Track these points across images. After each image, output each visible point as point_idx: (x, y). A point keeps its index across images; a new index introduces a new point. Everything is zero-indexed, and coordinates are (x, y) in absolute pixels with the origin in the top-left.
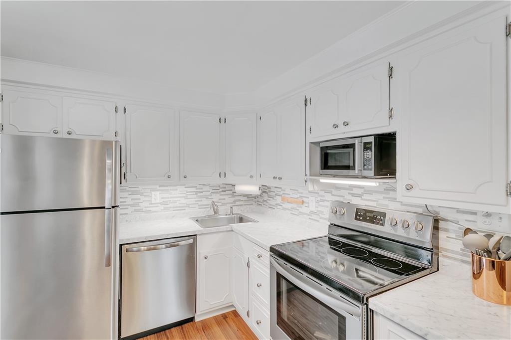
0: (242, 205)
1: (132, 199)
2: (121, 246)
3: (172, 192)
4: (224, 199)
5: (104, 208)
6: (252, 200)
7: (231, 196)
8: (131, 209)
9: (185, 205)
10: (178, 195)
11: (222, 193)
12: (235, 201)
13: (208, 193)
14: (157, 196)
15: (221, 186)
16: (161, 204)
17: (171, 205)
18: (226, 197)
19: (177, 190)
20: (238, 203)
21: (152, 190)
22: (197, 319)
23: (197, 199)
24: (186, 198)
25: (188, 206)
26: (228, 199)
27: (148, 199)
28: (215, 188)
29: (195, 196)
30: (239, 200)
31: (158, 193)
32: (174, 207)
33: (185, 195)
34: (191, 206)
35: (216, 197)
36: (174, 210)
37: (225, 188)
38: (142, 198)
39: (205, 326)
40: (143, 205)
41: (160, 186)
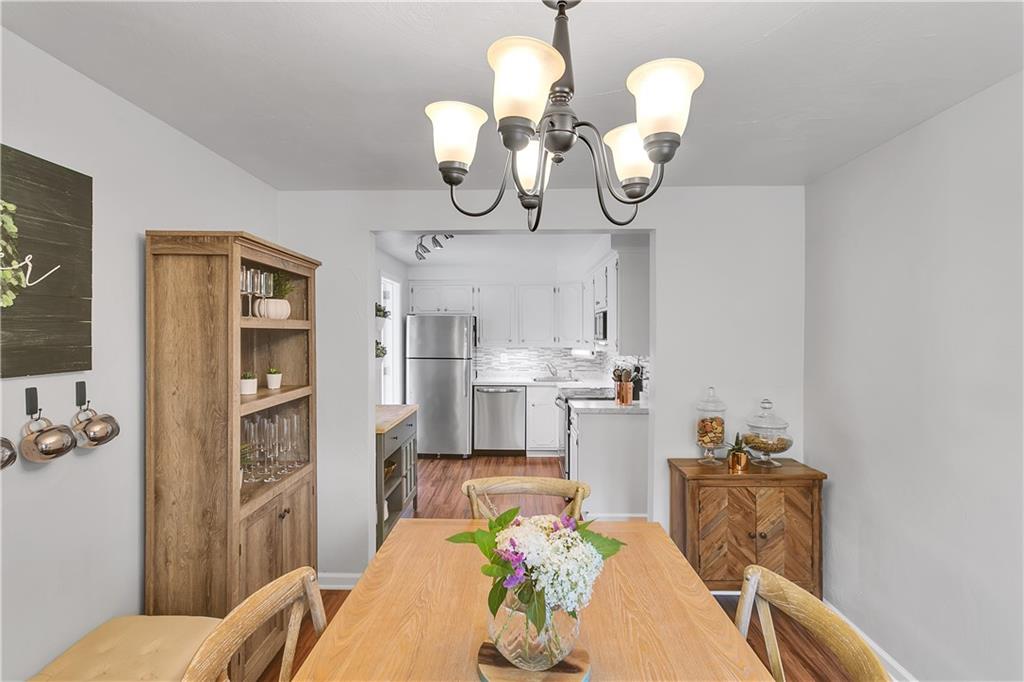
1: (486, 359)
2: (473, 386)
3: (516, 354)
4: (566, 363)
5: (462, 359)
7: (573, 361)
8: (485, 367)
9: (528, 366)
10: (523, 357)
11: (564, 357)
12: (576, 366)
14: (505, 357)
15: (563, 351)
16: (509, 364)
17: (516, 365)
18: (568, 362)
20: (580, 368)
21: (501, 352)
22: (528, 455)
24: (529, 360)
25: (532, 367)
26: (570, 364)
27: (498, 359)
28: (556, 352)
29: (537, 359)
30: (580, 366)
31: (505, 354)
32: (518, 368)
33: (528, 357)
34: (534, 368)
35: (557, 361)
36: (518, 370)
38: (494, 359)
39: (534, 463)
40: (494, 364)
41: (508, 349)
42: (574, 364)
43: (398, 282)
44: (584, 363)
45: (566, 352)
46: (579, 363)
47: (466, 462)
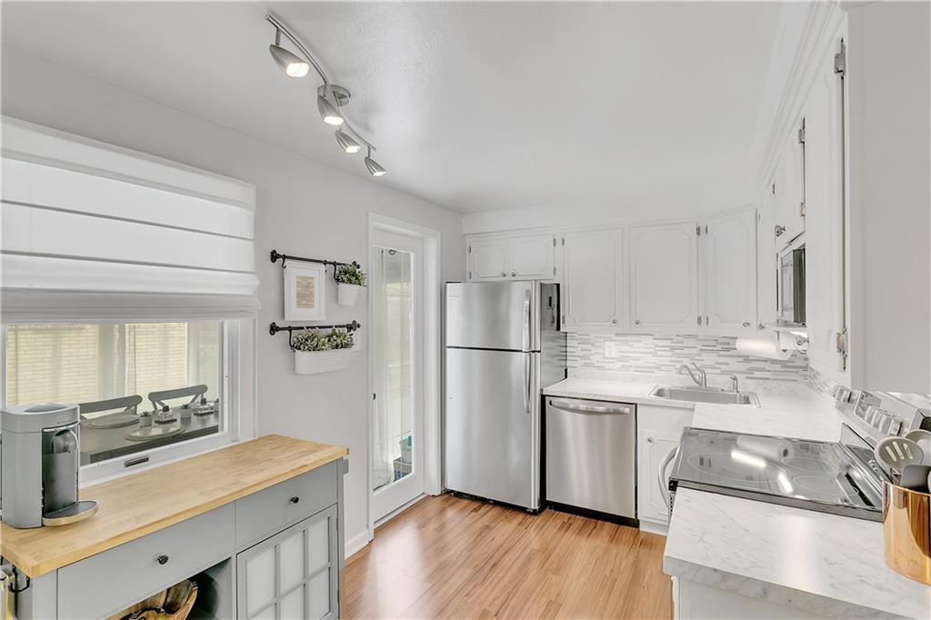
0: (768, 379)
1: (582, 350)
2: (543, 396)
3: (631, 343)
4: (728, 364)
6: (797, 372)
7: (741, 359)
8: (581, 362)
9: (653, 365)
10: (643, 350)
11: (721, 353)
12: (751, 370)
13: (695, 351)
14: (612, 349)
15: (720, 341)
16: (619, 359)
17: (631, 363)
18: (731, 361)
19: (640, 341)
20: (756, 374)
21: (607, 340)
22: (643, 528)
23: (673, 359)
24: (655, 354)
25: (658, 367)
26: (734, 365)
27: (601, 351)
28: (707, 343)
29: (669, 354)
30: (763, 370)
31: (613, 344)
32: (635, 367)
33: (652, 350)
34: (663, 368)
35: (708, 359)
36: (636, 371)
37: (729, 344)
38: (594, 350)
40: (594, 359)
41: (617, 335)
42: (745, 366)
44: (767, 366)
45: (727, 345)
46: (754, 365)
47: (530, 519)
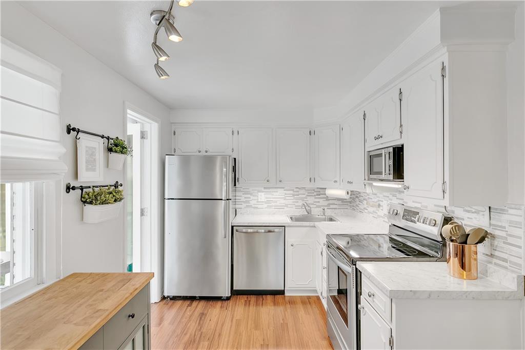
0: (336, 208)
1: (245, 198)
2: (232, 227)
3: (273, 193)
4: (319, 202)
5: (222, 200)
6: (347, 204)
7: (325, 199)
8: (244, 205)
9: (284, 205)
10: (279, 196)
11: (317, 196)
12: (329, 205)
13: (304, 196)
14: (262, 196)
15: (316, 190)
16: (266, 202)
17: (273, 204)
18: (321, 200)
19: (277, 192)
20: (332, 206)
21: (259, 191)
22: (287, 294)
23: (294, 201)
24: (285, 199)
25: (286, 206)
26: (323, 202)
27: (256, 198)
28: (310, 192)
29: (292, 198)
30: (334, 204)
31: (263, 194)
32: (275, 206)
33: (283, 196)
34: (289, 206)
35: (310, 200)
36: (275, 208)
37: (319, 192)
38: (252, 197)
39: (292, 301)
40: (252, 203)
41: (265, 188)
42: (326, 203)
43: (156, 121)
44: (335, 202)
46: (331, 202)
47: (226, 303)
